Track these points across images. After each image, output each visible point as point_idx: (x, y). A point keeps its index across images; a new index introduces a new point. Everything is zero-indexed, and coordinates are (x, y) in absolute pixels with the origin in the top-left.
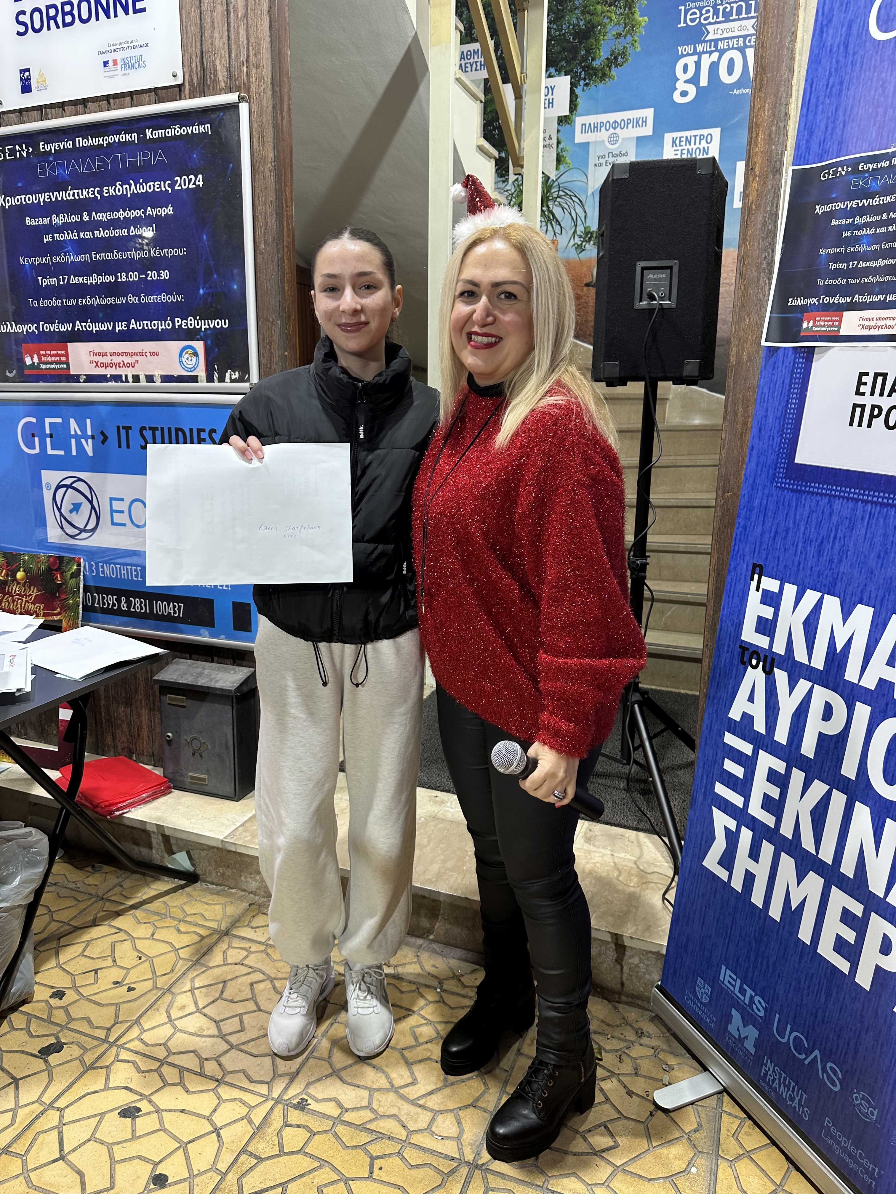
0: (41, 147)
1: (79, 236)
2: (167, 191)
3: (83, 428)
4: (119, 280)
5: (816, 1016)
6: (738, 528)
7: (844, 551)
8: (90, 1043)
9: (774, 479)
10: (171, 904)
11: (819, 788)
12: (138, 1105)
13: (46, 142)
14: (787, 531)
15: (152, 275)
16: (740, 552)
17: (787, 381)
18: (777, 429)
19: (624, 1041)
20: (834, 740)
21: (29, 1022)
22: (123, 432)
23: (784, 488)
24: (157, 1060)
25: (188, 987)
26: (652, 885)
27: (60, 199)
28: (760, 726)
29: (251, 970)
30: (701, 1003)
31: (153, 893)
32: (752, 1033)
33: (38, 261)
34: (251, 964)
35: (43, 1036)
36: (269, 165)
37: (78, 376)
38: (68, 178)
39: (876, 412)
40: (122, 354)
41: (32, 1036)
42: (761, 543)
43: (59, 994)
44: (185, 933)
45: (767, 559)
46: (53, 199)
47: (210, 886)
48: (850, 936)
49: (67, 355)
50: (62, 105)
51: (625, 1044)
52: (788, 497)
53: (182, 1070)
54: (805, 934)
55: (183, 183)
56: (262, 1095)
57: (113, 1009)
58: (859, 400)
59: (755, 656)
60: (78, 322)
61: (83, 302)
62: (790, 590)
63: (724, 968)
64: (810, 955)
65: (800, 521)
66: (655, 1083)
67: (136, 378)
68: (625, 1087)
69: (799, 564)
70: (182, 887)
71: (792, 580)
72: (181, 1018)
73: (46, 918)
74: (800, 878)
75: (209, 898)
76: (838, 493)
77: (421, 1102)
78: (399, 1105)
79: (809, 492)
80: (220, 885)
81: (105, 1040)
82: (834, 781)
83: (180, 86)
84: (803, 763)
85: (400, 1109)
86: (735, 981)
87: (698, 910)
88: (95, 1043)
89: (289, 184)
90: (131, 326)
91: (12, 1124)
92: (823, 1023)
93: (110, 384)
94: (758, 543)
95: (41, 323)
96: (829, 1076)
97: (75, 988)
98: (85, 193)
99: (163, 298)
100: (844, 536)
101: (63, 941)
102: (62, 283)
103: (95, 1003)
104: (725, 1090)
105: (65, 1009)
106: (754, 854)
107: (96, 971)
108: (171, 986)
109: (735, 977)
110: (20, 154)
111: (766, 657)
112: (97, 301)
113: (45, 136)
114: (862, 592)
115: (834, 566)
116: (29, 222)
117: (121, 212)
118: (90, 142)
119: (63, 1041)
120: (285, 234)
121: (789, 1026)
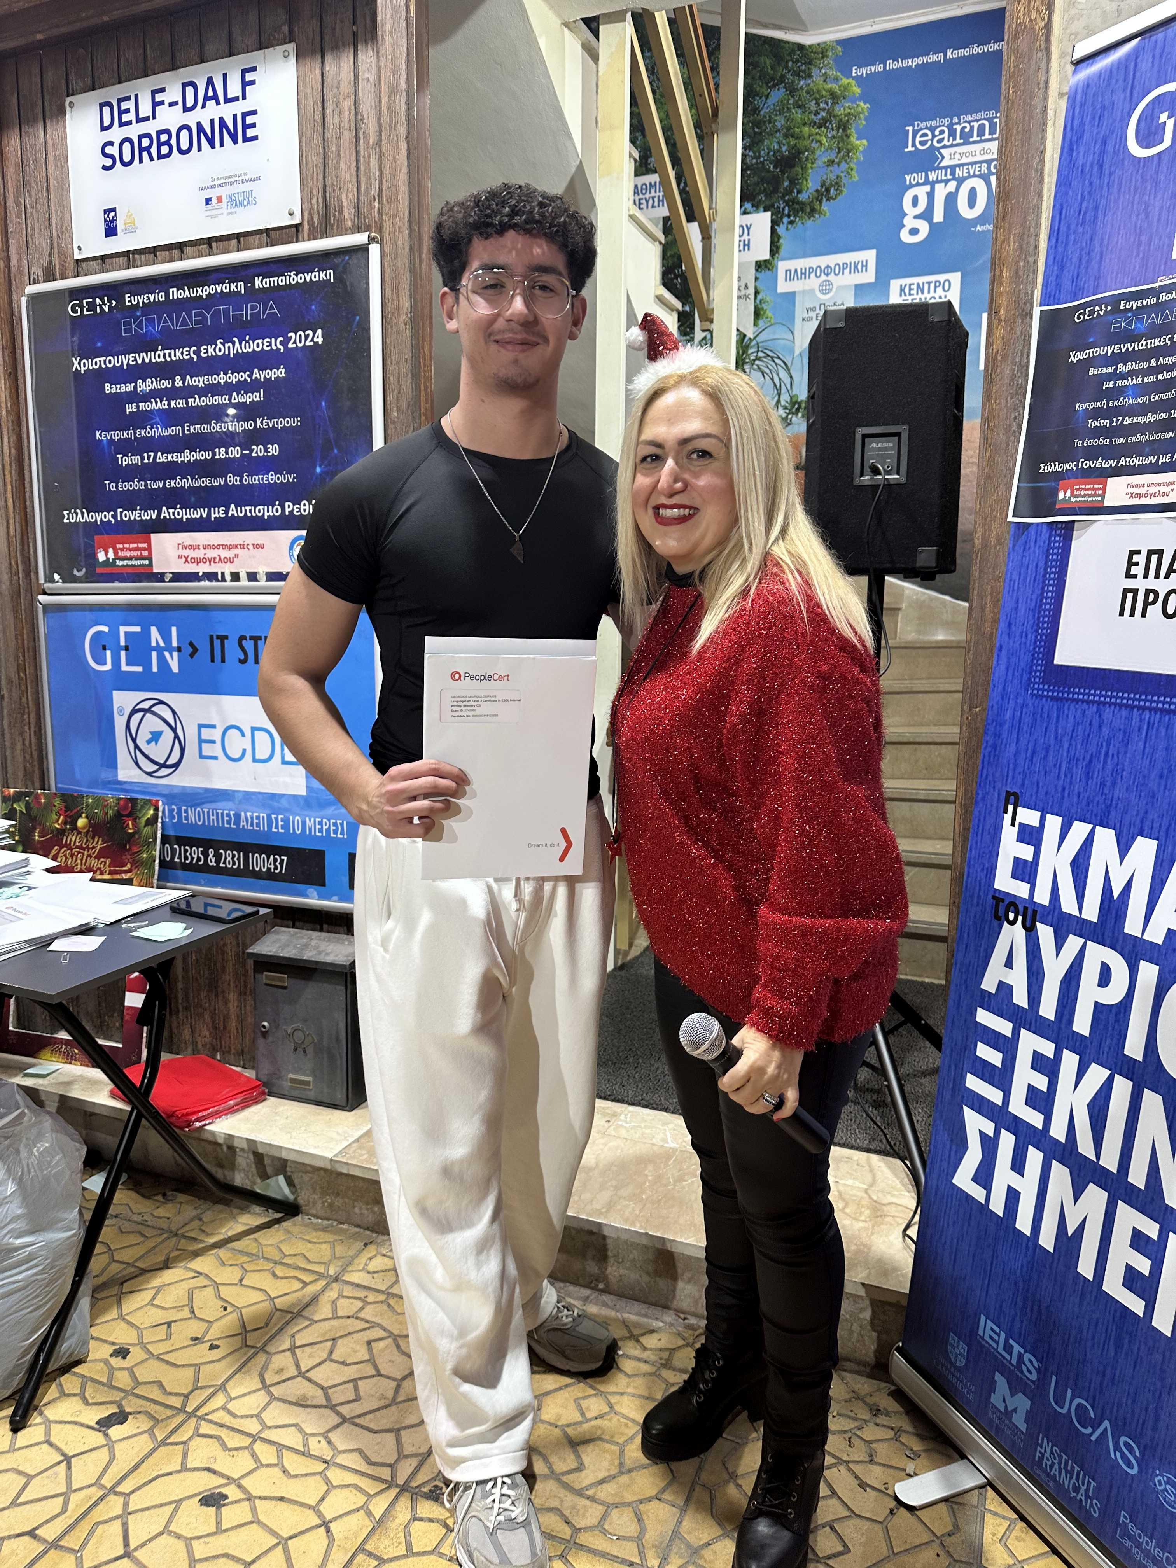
0: (127, 299)
1: (169, 404)
2: (279, 349)
3: (167, 637)
4: (217, 457)
5: (1104, 1375)
6: (985, 748)
7: (1117, 771)
8: (161, 1413)
9: (1029, 685)
10: (264, 1242)
11: (1097, 1074)
12: (224, 1490)
13: (133, 294)
14: (1047, 750)
15: (258, 451)
16: (990, 778)
17: (1042, 564)
18: (1031, 623)
19: (855, 1419)
20: (1114, 1011)
21: (83, 1387)
22: (217, 643)
23: (1042, 696)
24: (248, 1435)
25: (286, 1345)
26: (888, 1219)
27: (147, 361)
28: (1021, 998)
29: (367, 1325)
30: (956, 1368)
31: (240, 1228)
32: (1022, 1403)
33: (117, 435)
34: (368, 1318)
35: (101, 1403)
36: (404, 317)
37: (163, 574)
38: (158, 336)
39: (1151, 597)
40: (218, 547)
41: (87, 1403)
42: (1016, 765)
43: (122, 1352)
44: (282, 1278)
45: (1023, 784)
46: (140, 361)
47: (314, 1220)
48: (1143, 1265)
49: (149, 549)
50: (154, 250)
51: (856, 1424)
52: (1046, 707)
53: (281, 1447)
54: (1086, 1268)
55: (299, 340)
56: (382, 1481)
57: (190, 1373)
58: (1131, 584)
59: (1012, 908)
60: (164, 508)
61: (171, 484)
62: (1054, 823)
63: (983, 1318)
64: (1094, 1294)
65: (1063, 736)
66: (896, 1472)
67: (235, 577)
68: (857, 1477)
69: (1064, 789)
70: (278, 1221)
71: (1055, 811)
72: (279, 1383)
73: (106, 1258)
74: (1078, 1192)
75: (313, 1235)
76: (1108, 700)
77: (590, 1492)
78: (562, 1495)
79: (1073, 700)
80: (328, 1219)
81: (182, 1410)
82: (1116, 1064)
83: (297, 226)
84: (1077, 1044)
85: (562, 1501)
86: (998, 1335)
87: (948, 1243)
88: (169, 1412)
89: (428, 339)
90: (231, 513)
91: (64, 1510)
92: (1113, 1384)
93: (202, 583)
94: (1011, 766)
95: (119, 510)
96: (1123, 1455)
97: (143, 1345)
98: (178, 353)
99: (272, 478)
100: (1118, 753)
101: (127, 1287)
102: (146, 461)
103: (168, 1363)
104: (990, 1484)
105: (130, 1370)
106: (1018, 1166)
107: (169, 1324)
108: (265, 1344)
109: (998, 1330)
110: (101, 308)
111: (1026, 909)
112: (188, 483)
113: (132, 287)
114: (1142, 821)
115: (1106, 791)
116: (108, 389)
117: (222, 375)
118: (186, 293)
119: (128, 1410)
120: (423, 398)
121: (1069, 1391)
